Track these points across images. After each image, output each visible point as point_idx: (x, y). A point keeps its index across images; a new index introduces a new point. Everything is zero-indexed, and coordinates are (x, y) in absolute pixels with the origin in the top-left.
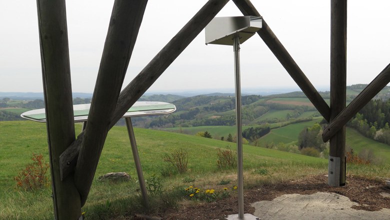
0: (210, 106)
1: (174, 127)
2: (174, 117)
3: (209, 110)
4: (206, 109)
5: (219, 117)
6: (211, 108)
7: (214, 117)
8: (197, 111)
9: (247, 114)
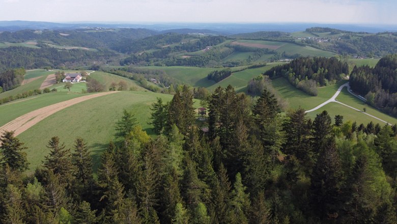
0: (180, 46)
1: (149, 65)
2: (147, 55)
3: (180, 49)
4: (177, 48)
5: (189, 57)
6: (182, 48)
7: (184, 56)
8: (169, 49)
9: (214, 55)
